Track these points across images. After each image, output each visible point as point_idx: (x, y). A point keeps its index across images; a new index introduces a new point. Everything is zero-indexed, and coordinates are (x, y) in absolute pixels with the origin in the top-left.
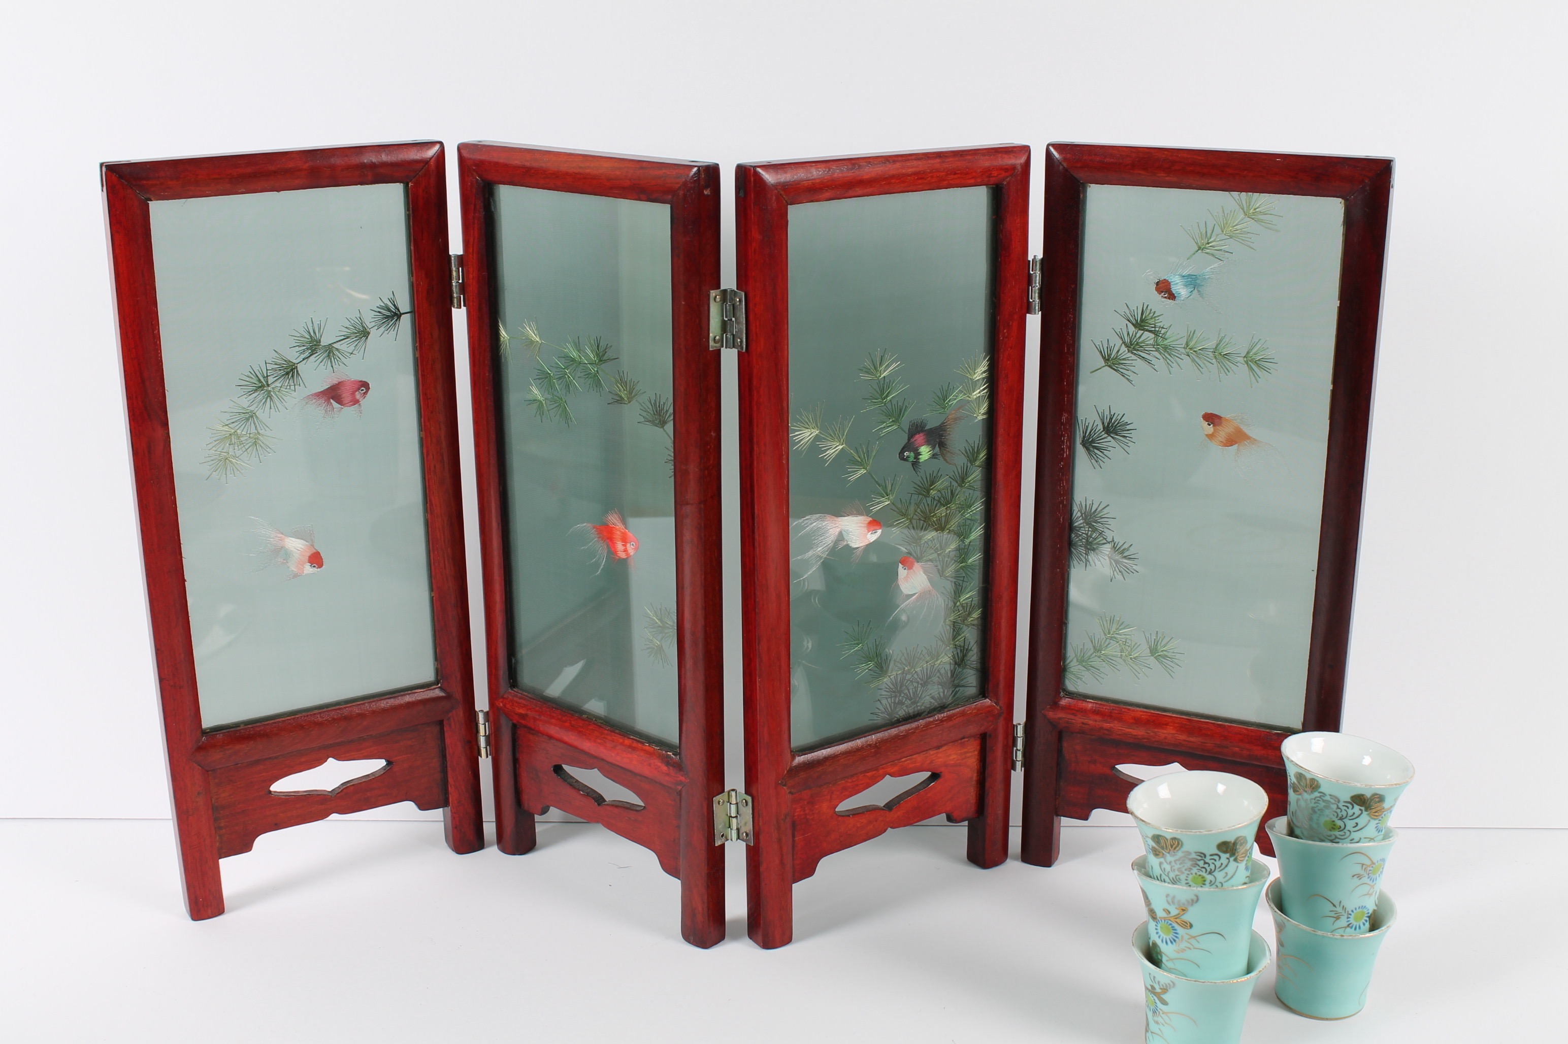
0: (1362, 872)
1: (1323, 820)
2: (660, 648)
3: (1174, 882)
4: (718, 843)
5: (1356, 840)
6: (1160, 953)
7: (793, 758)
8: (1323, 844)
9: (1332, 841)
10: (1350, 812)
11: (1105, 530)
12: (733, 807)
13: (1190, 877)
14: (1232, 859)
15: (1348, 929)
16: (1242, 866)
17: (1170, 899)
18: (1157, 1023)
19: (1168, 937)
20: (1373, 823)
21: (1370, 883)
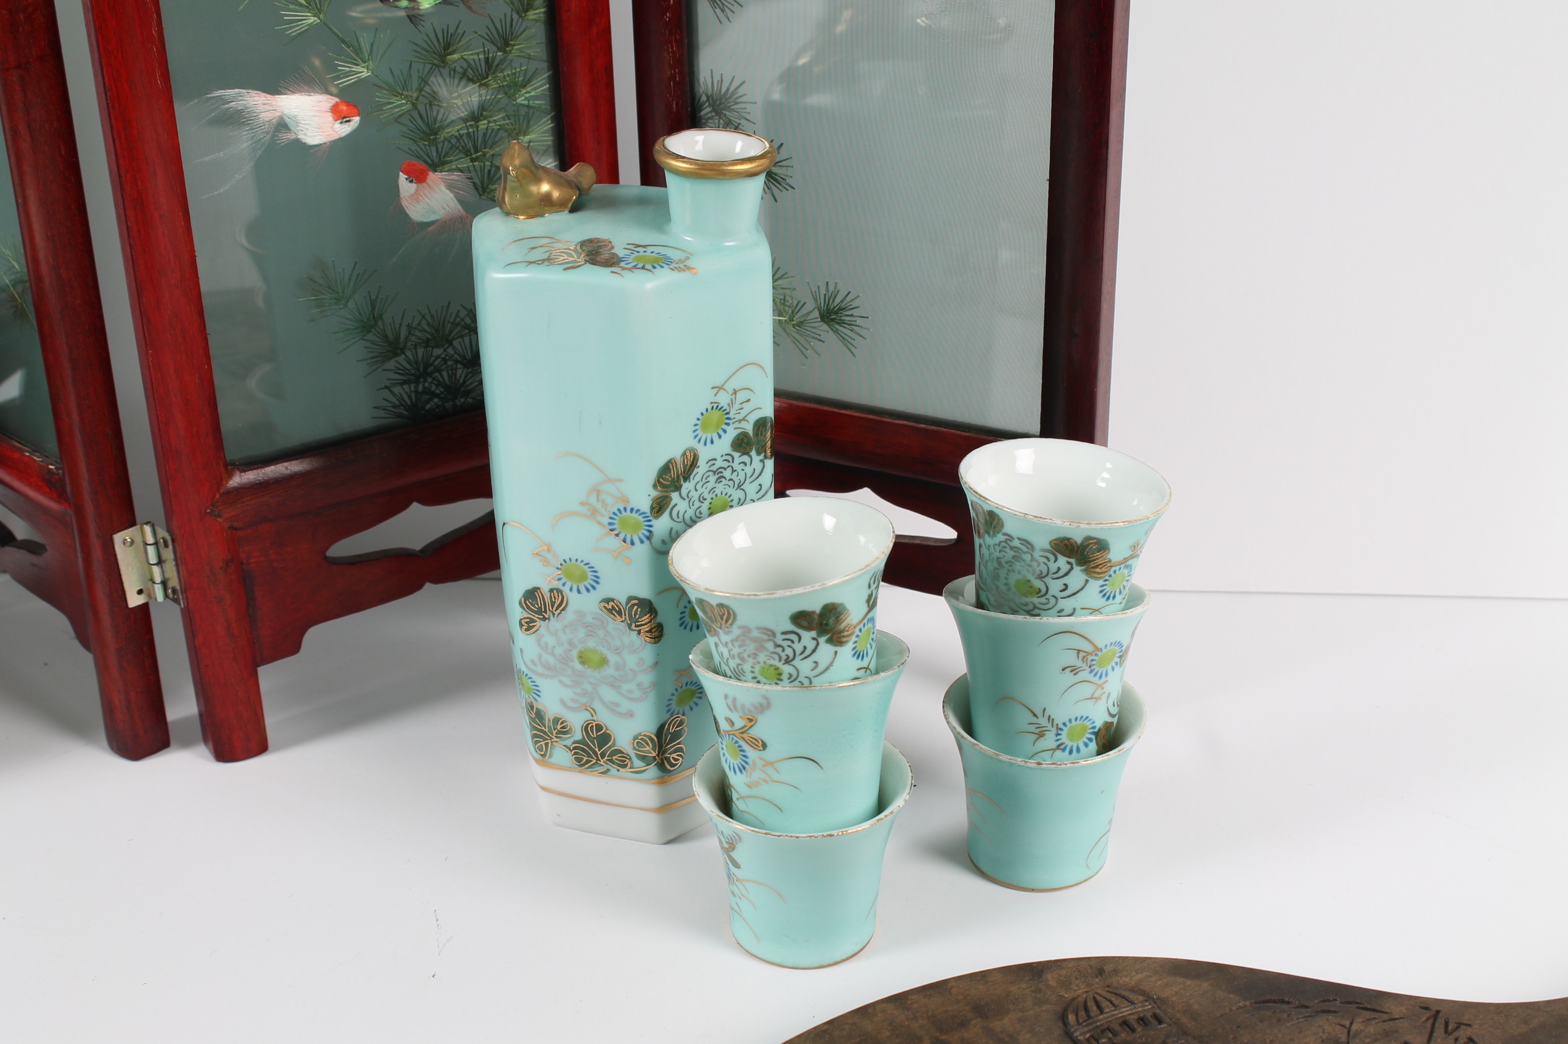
0: (1079, 663)
1: (1014, 578)
3: (738, 675)
5: (1068, 611)
7: (230, 476)
8: (1012, 617)
9: (1030, 613)
10: (1053, 567)
11: (743, 122)
12: (147, 550)
13: (757, 668)
14: (822, 640)
15: (1058, 753)
16: (846, 651)
17: (730, 703)
18: (734, 897)
19: (737, 765)
20: (1094, 585)
21: (1096, 680)
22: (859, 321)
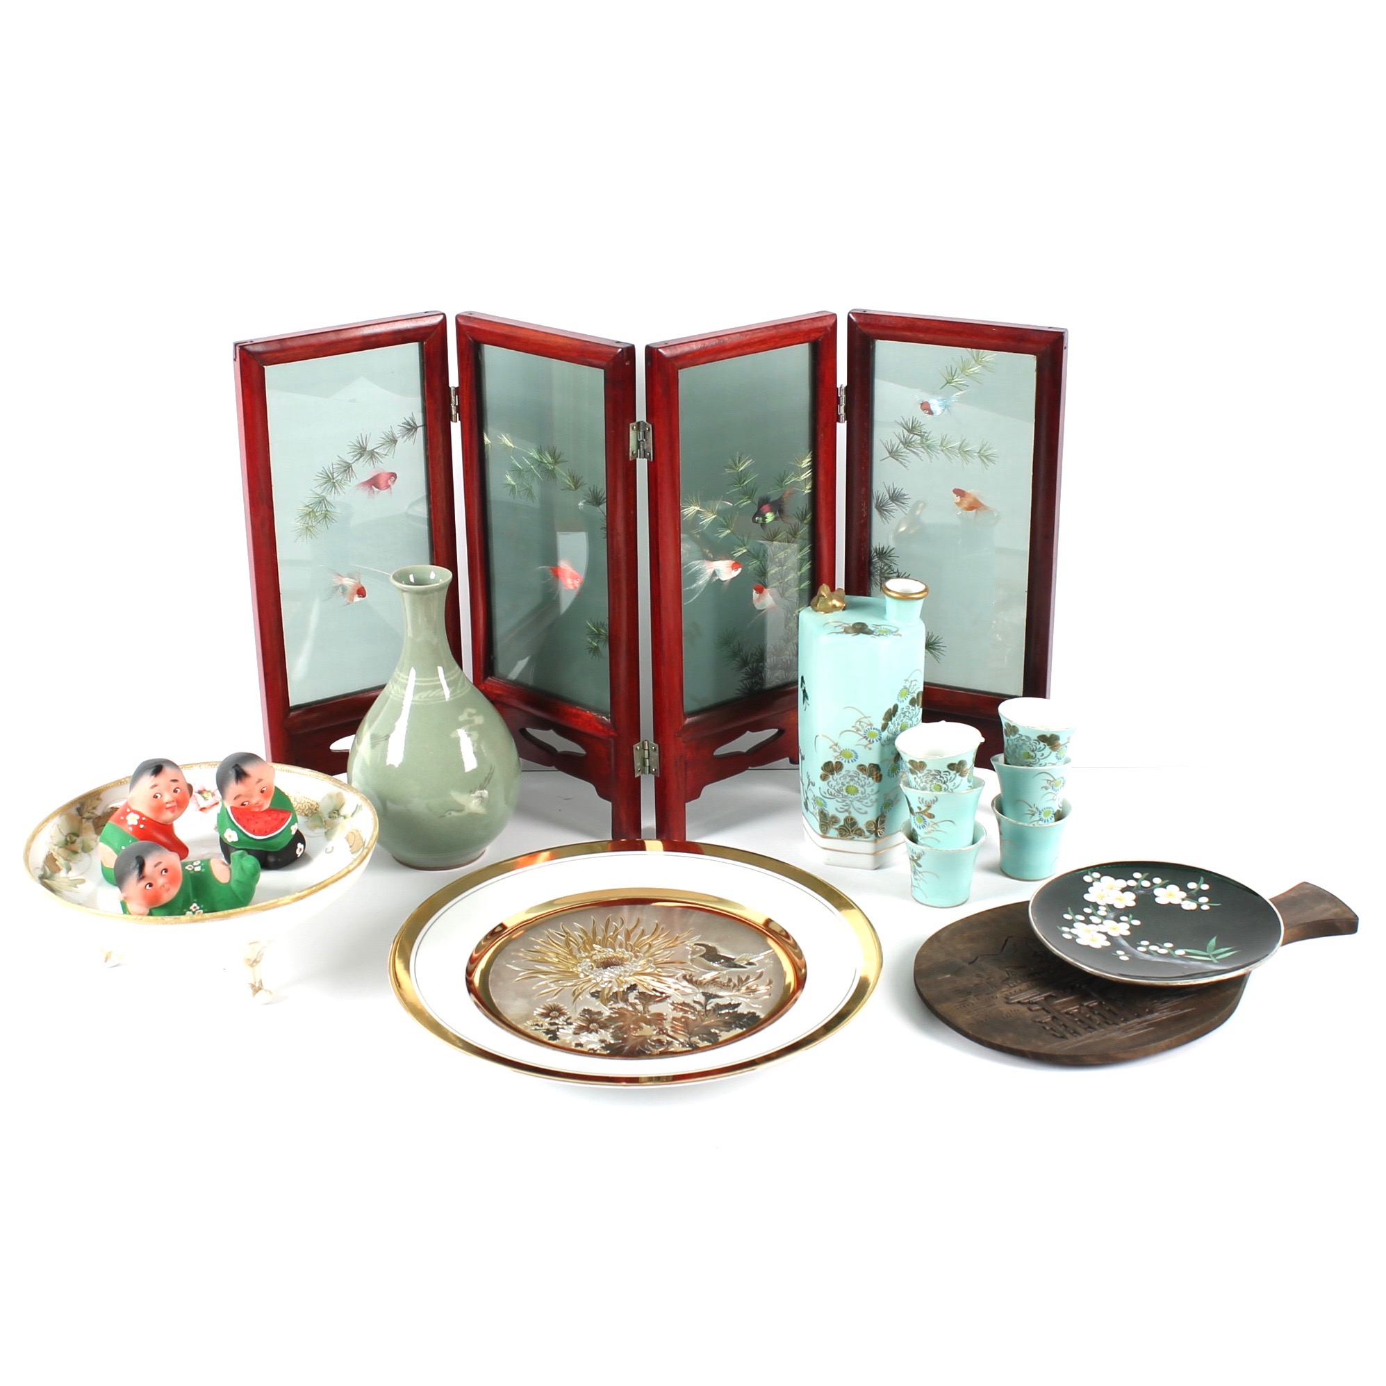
0: (1048, 785)
1: (1022, 752)
2: (596, 649)
3: (924, 789)
4: (637, 775)
5: (1043, 764)
6: (917, 835)
7: (685, 719)
8: (1022, 767)
9: (1028, 766)
10: (1038, 747)
11: (893, 564)
12: (646, 752)
13: (932, 786)
14: (957, 775)
15: (1040, 822)
16: (965, 779)
17: (921, 800)
18: (916, 879)
19: (920, 825)
20: (1054, 753)
21: (1054, 792)
22: (942, 648)
